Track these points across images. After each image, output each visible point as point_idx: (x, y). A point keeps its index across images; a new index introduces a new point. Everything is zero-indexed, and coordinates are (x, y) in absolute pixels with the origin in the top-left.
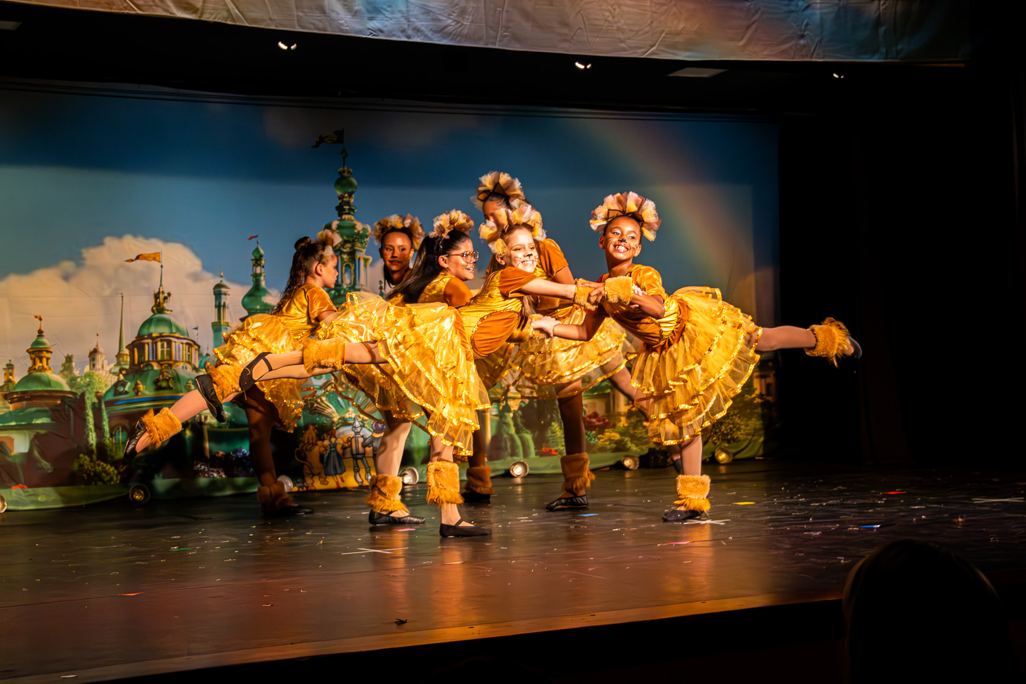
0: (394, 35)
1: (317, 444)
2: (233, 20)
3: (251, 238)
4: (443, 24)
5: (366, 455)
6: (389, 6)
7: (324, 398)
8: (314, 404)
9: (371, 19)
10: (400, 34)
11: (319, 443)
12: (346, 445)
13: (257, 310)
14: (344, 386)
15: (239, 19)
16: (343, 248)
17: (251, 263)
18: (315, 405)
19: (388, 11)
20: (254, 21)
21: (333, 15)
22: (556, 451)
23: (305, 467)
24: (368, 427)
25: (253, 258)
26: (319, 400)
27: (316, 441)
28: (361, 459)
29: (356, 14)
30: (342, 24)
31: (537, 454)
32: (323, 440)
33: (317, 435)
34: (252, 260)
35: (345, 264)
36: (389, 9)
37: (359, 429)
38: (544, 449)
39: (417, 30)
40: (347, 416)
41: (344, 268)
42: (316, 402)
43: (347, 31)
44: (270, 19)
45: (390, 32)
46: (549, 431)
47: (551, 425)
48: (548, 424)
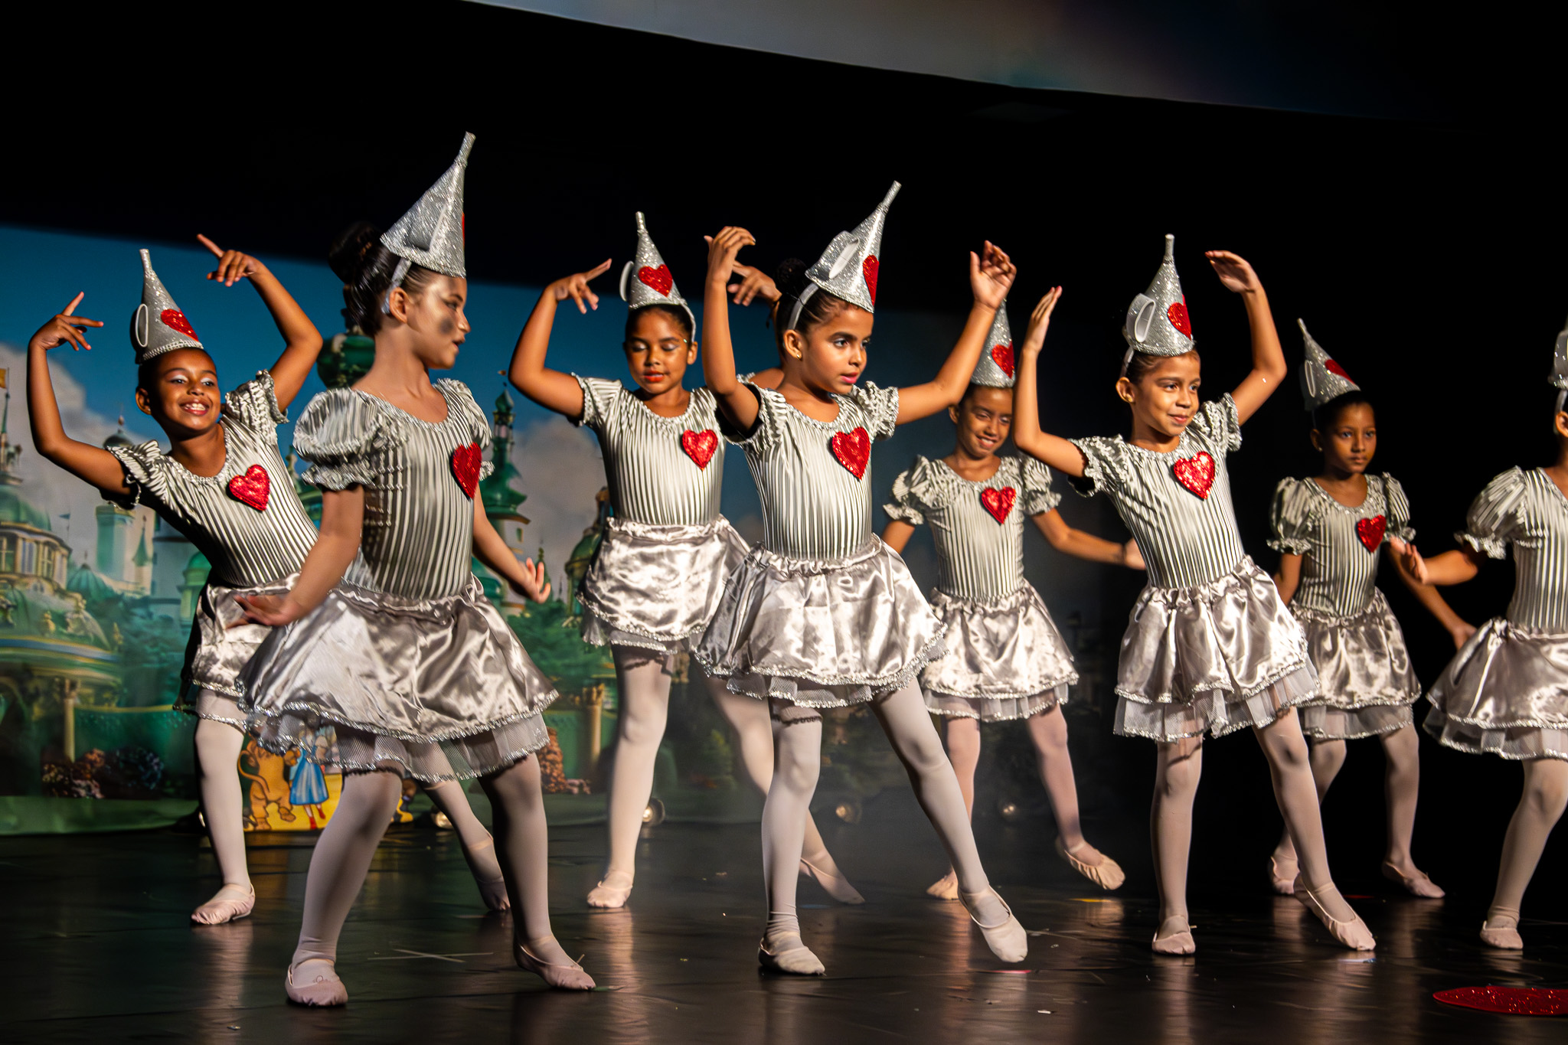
22: (716, 783)
23: (255, 786)
31: (681, 785)
38: (694, 778)
46: (706, 745)
47: (710, 735)
48: (706, 733)
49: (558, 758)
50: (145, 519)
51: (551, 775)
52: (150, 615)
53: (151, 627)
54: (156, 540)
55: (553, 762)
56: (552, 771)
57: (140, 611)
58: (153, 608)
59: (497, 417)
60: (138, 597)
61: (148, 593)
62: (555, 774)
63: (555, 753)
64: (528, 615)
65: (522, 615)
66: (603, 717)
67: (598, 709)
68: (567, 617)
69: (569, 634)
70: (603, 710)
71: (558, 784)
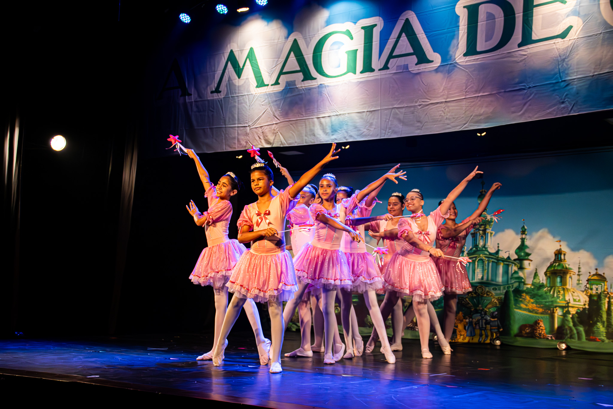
0: (341, 140)
1: (463, 321)
2: (283, 145)
4: (362, 132)
5: (487, 329)
6: (341, 128)
7: (467, 299)
8: (462, 302)
9: (333, 135)
10: (344, 139)
11: (464, 320)
12: (477, 323)
14: (477, 294)
15: (284, 144)
16: (480, 228)
18: (463, 302)
19: (339, 130)
20: (290, 144)
21: (318, 136)
22: (599, 339)
23: (457, 331)
24: (489, 315)
26: (465, 300)
27: (463, 319)
28: (484, 330)
29: (326, 134)
30: (321, 139)
31: (586, 339)
32: (466, 319)
33: (463, 316)
35: (481, 236)
36: (340, 129)
37: (483, 316)
38: (591, 337)
39: (351, 136)
40: (478, 308)
41: (480, 238)
42: (464, 301)
43: (323, 142)
44: (296, 142)
45: (340, 139)
46: (595, 327)
47: (597, 324)
48: (595, 323)
49: (543, 328)
51: (541, 333)
55: (542, 329)
56: (542, 332)
59: (522, 232)
62: (543, 333)
63: (542, 327)
64: (532, 287)
65: (531, 287)
66: (558, 318)
67: (556, 315)
68: (546, 288)
69: (546, 293)
70: (558, 315)
71: (544, 336)
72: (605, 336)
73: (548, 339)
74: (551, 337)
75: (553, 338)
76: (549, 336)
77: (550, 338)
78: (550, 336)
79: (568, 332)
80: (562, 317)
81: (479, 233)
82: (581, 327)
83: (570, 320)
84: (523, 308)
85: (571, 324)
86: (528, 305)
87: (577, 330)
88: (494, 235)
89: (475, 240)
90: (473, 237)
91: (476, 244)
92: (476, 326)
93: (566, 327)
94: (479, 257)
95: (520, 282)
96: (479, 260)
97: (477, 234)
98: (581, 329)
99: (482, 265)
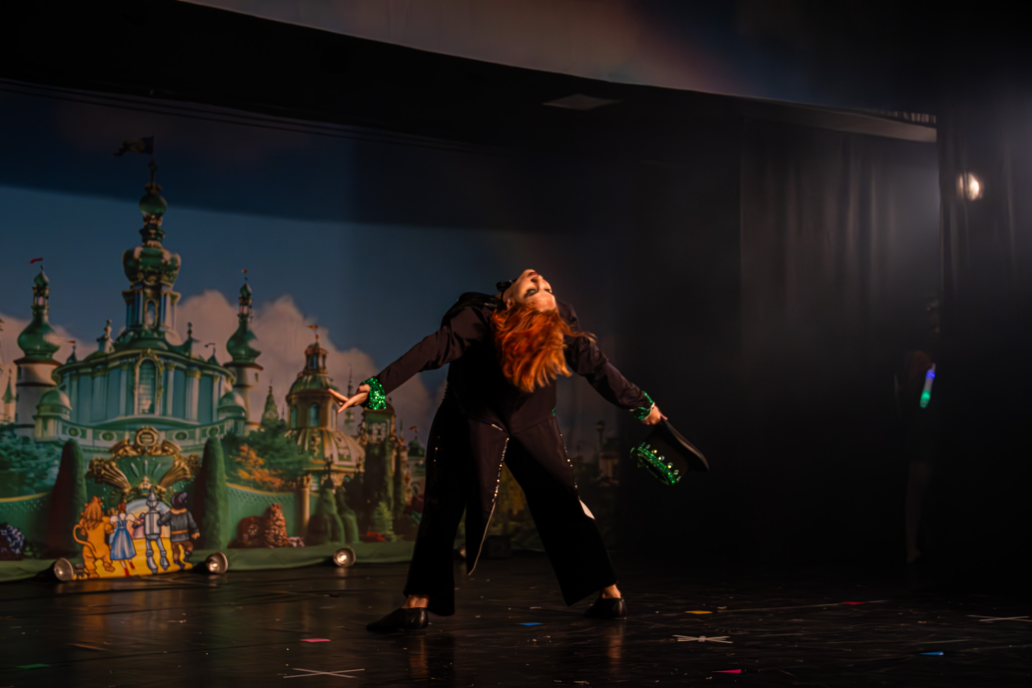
1: (101, 521)
3: (33, 261)
5: (162, 536)
7: (114, 464)
8: (101, 471)
11: (105, 519)
12: (139, 523)
13: (36, 350)
14: (139, 450)
16: (147, 281)
17: (32, 293)
18: (103, 472)
22: (383, 536)
23: (86, 549)
24: (166, 501)
25: (35, 286)
26: (107, 466)
27: (102, 516)
28: (156, 540)
31: (361, 539)
32: (110, 515)
33: (102, 510)
34: (34, 288)
35: (148, 301)
37: (154, 504)
38: (369, 534)
40: (141, 486)
41: (146, 306)
42: (105, 468)
46: (376, 512)
47: (378, 505)
48: (375, 504)
49: (283, 524)
50: (10, 371)
51: (279, 535)
52: (15, 436)
53: (15, 444)
54: (18, 385)
55: (280, 526)
56: (279, 532)
57: (7, 433)
58: (16, 431)
59: (241, 300)
60: (6, 424)
61: (13, 420)
62: (281, 534)
63: (281, 520)
64: (262, 430)
65: (259, 430)
66: (310, 496)
67: (307, 490)
68: (288, 430)
69: (289, 442)
70: (311, 491)
71: (283, 540)
72: (391, 527)
73: (291, 546)
74: (298, 542)
75: (301, 543)
76: (293, 541)
77: (295, 544)
78: (295, 539)
79: (329, 526)
80: (317, 495)
81: (145, 293)
82: (350, 514)
83: (334, 501)
84: (244, 480)
85: (334, 510)
86: (254, 471)
87: (344, 520)
88: (181, 303)
89: (133, 309)
90: (128, 303)
91: (138, 321)
92: (134, 533)
93: (326, 517)
94: (143, 356)
95: (238, 419)
96: (143, 363)
97: (139, 294)
98: (352, 518)
99: (152, 377)
